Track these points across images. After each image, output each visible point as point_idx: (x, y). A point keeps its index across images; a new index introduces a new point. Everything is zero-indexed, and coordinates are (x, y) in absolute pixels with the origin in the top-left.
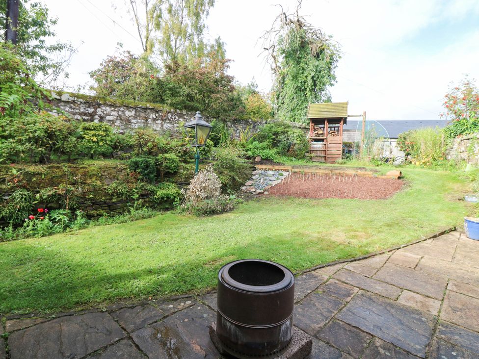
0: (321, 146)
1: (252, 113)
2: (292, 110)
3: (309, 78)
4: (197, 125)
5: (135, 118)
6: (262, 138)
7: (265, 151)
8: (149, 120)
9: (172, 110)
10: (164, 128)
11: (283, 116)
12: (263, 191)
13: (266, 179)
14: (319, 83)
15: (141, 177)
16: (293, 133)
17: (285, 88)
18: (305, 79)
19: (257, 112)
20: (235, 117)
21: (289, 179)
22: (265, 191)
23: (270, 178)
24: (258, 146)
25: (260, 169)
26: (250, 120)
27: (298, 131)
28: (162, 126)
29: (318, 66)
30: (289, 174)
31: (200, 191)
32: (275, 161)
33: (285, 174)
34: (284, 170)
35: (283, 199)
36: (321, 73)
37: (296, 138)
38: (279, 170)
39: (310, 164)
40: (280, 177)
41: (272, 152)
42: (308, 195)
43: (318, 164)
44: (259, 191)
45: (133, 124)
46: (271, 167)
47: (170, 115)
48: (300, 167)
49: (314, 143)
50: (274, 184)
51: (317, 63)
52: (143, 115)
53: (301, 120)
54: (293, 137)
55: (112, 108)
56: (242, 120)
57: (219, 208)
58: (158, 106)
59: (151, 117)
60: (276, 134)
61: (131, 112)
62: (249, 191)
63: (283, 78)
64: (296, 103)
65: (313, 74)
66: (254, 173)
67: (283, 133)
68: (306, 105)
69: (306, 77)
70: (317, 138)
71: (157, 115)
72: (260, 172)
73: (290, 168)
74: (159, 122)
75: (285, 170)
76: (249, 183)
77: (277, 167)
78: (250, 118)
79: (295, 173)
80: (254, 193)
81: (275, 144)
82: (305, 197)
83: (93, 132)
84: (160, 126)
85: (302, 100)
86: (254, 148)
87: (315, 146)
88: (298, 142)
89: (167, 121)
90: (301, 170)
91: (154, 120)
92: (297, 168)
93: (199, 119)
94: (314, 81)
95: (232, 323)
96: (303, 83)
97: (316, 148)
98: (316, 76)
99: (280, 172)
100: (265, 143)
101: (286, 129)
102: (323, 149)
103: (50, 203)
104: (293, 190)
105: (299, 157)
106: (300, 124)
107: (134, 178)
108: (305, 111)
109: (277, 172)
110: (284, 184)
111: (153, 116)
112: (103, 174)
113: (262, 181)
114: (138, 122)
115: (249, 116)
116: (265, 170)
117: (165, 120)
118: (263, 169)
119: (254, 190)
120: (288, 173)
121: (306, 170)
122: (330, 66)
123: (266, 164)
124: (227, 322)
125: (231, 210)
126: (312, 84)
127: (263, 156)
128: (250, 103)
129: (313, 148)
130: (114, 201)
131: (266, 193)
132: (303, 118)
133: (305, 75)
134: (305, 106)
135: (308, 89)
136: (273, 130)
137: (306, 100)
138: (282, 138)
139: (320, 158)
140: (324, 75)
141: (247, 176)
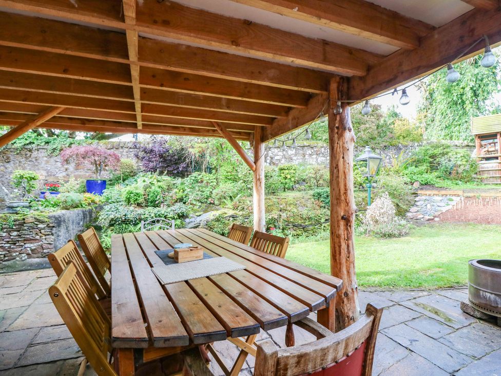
0: (495, 165)
1: (401, 137)
2: (446, 127)
3: (468, 89)
4: (370, 158)
5: (296, 155)
6: (417, 163)
7: (423, 176)
8: (306, 156)
9: (325, 145)
10: (319, 161)
11: (435, 135)
12: (433, 218)
13: (433, 205)
14: (481, 93)
15: (323, 205)
16: (456, 154)
17: (434, 104)
18: (462, 90)
19: (407, 135)
20: (384, 144)
21: (463, 204)
22: (435, 217)
23: (439, 204)
24: (415, 171)
25: (422, 195)
26: (400, 145)
27: (462, 152)
28: (317, 159)
29: (478, 74)
30: (461, 199)
31: (380, 216)
32: (437, 185)
33: (456, 199)
34: (453, 195)
35: (461, 225)
36: (484, 82)
37: (460, 159)
38: (446, 195)
39: (483, 187)
40: (450, 202)
41: (431, 177)
42: (493, 221)
43: (494, 187)
44: (427, 217)
45: (294, 161)
46: (436, 192)
47: (323, 149)
48: (472, 190)
49: (484, 162)
50: (444, 210)
51: (477, 71)
52: (301, 152)
53: (460, 138)
54: (456, 158)
55: (279, 150)
56: (391, 145)
57: (396, 232)
58: (313, 143)
59: (308, 154)
60: (433, 156)
61: (292, 151)
62: (416, 217)
63: (431, 94)
64: (451, 118)
65: (472, 84)
66: (417, 199)
67: (443, 154)
68: (466, 120)
69: (463, 88)
70: (488, 156)
71: (312, 151)
72: (424, 197)
73: (460, 193)
74: (314, 156)
75: (455, 195)
76: (414, 209)
77: (443, 192)
78: (399, 143)
79: (467, 197)
80: (422, 219)
81: (433, 167)
82: (489, 223)
83: (287, 171)
84: (315, 160)
85: (459, 115)
86: (411, 173)
87: (485, 165)
88: (464, 163)
89: (321, 155)
90: (477, 195)
91: (310, 155)
92: (469, 192)
93: (369, 153)
94: (475, 92)
95: (491, 293)
96: (459, 96)
97: (487, 168)
98: (477, 86)
99: (448, 197)
100: (423, 167)
101: (445, 150)
102: (497, 169)
103: (270, 224)
104: (471, 216)
105: (466, 180)
106: (461, 141)
107: (318, 205)
108: (465, 126)
109: (444, 197)
110: (457, 210)
111: (309, 152)
112: (297, 203)
113: (429, 206)
114: (298, 159)
115: (399, 141)
116: (429, 195)
117: (319, 154)
118: (426, 195)
119: (422, 216)
120: (459, 198)
121: (483, 194)
122: (494, 70)
123: (426, 190)
124: (487, 293)
125: (407, 234)
126: (472, 94)
127: (422, 181)
128: (398, 127)
129: (482, 168)
130: (306, 224)
131: (436, 219)
132: (463, 135)
133: (461, 86)
134: (464, 121)
135: (467, 102)
136: (430, 152)
137: (465, 114)
138: (443, 160)
139: (495, 179)
140: (489, 82)
141: (409, 202)
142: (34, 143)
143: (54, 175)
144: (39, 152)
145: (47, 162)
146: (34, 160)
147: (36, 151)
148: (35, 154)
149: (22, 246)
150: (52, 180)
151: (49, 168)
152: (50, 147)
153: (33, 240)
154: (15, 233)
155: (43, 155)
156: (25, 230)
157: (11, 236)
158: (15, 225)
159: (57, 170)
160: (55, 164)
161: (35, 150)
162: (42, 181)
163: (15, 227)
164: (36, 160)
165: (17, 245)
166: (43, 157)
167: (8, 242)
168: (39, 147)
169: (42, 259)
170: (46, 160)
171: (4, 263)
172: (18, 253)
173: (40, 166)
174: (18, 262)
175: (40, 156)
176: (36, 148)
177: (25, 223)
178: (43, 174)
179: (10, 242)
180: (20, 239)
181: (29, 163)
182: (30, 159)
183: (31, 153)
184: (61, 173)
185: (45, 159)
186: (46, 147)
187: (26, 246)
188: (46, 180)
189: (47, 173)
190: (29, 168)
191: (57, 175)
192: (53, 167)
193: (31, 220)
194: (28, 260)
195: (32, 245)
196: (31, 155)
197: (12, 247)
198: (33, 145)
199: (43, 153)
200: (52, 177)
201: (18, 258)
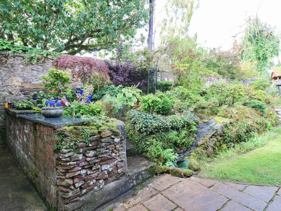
26: (244, 79)
47: (213, 78)
71: (208, 78)
76: (279, 116)
89: (212, 81)
107: (259, 114)
142: (9, 50)
143: (30, 83)
144: (15, 59)
145: (23, 70)
146: (9, 66)
147: (12, 58)
148: (11, 61)
149: (98, 169)
150: (29, 87)
151: (25, 76)
152: (27, 56)
153: (110, 159)
154: (92, 153)
155: (19, 62)
156: (103, 147)
157: (87, 157)
158: (91, 142)
159: (34, 78)
160: (31, 72)
161: (12, 56)
162: (18, 87)
163: (90, 145)
164: (12, 66)
165: (94, 169)
166: (19, 64)
167: (83, 168)
168: (15, 54)
169: (116, 182)
170: (23, 68)
171: (81, 199)
172: (94, 181)
173: (16, 73)
174: (96, 193)
175: (17, 63)
176: (13, 55)
177: (101, 138)
178: (20, 80)
179: (86, 167)
180: (97, 161)
181: (4, 68)
182: (6, 65)
183: (6, 59)
184: (37, 80)
185: (22, 66)
186: (22, 55)
187: (103, 169)
188: (22, 87)
189: (24, 80)
190: (4, 73)
191: (33, 83)
192: (29, 75)
193: (108, 133)
194: (105, 187)
195: (108, 166)
196: (6, 61)
197: (89, 172)
198: (10, 52)
199: (19, 60)
200: (29, 84)
201: (96, 188)
